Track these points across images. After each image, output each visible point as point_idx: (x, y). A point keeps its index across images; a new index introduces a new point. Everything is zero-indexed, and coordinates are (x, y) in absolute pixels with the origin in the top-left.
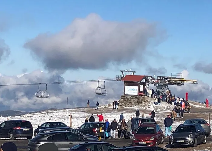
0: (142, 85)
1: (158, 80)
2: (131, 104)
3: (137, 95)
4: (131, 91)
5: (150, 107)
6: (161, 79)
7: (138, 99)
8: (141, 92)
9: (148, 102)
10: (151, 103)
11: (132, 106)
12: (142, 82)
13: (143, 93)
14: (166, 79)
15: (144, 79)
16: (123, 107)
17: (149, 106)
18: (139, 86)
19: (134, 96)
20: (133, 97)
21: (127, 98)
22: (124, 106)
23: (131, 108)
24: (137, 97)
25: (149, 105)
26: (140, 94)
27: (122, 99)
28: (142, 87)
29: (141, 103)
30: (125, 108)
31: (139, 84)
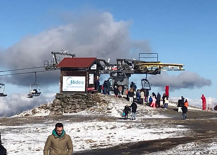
0: (93, 75)
1: (118, 65)
2: (75, 107)
3: (84, 91)
4: (73, 85)
5: (110, 111)
6: (122, 64)
7: (87, 99)
8: (91, 86)
9: (106, 103)
10: (111, 104)
11: (77, 110)
12: (92, 68)
13: (93, 88)
14: (130, 64)
15: (95, 63)
16: (61, 114)
17: (108, 109)
18: (87, 76)
19: (80, 93)
20: (78, 96)
21: (66, 97)
22: (62, 111)
23: (73, 114)
24: (86, 94)
25: (109, 107)
26: (89, 89)
27: (58, 100)
28: (92, 77)
29: (93, 104)
30: (64, 114)
31: (87, 73)
